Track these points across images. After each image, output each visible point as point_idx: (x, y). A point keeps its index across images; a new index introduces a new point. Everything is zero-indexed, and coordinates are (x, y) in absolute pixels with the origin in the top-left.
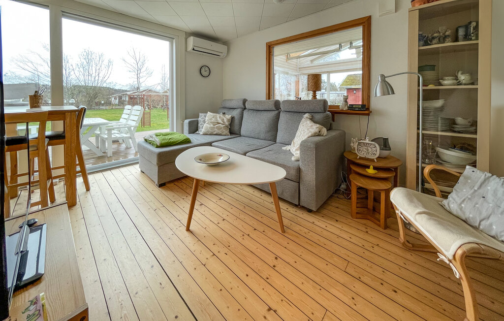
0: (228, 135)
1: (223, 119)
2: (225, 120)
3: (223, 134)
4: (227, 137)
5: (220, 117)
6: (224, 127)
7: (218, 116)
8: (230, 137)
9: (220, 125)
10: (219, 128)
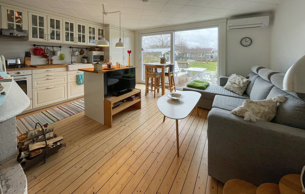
0: (240, 95)
1: (240, 82)
2: (241, 83)
3: (236, 92)
4: (237, 96)
5: (238, 79)
6: (237, 87)
7: (238, 77)
8: (241, 97)
9: (236, 85)
10: (234, 88)
